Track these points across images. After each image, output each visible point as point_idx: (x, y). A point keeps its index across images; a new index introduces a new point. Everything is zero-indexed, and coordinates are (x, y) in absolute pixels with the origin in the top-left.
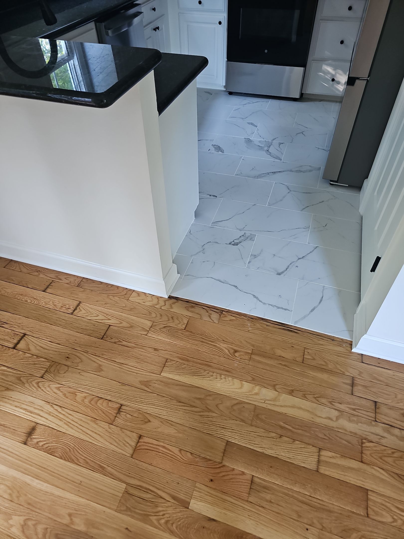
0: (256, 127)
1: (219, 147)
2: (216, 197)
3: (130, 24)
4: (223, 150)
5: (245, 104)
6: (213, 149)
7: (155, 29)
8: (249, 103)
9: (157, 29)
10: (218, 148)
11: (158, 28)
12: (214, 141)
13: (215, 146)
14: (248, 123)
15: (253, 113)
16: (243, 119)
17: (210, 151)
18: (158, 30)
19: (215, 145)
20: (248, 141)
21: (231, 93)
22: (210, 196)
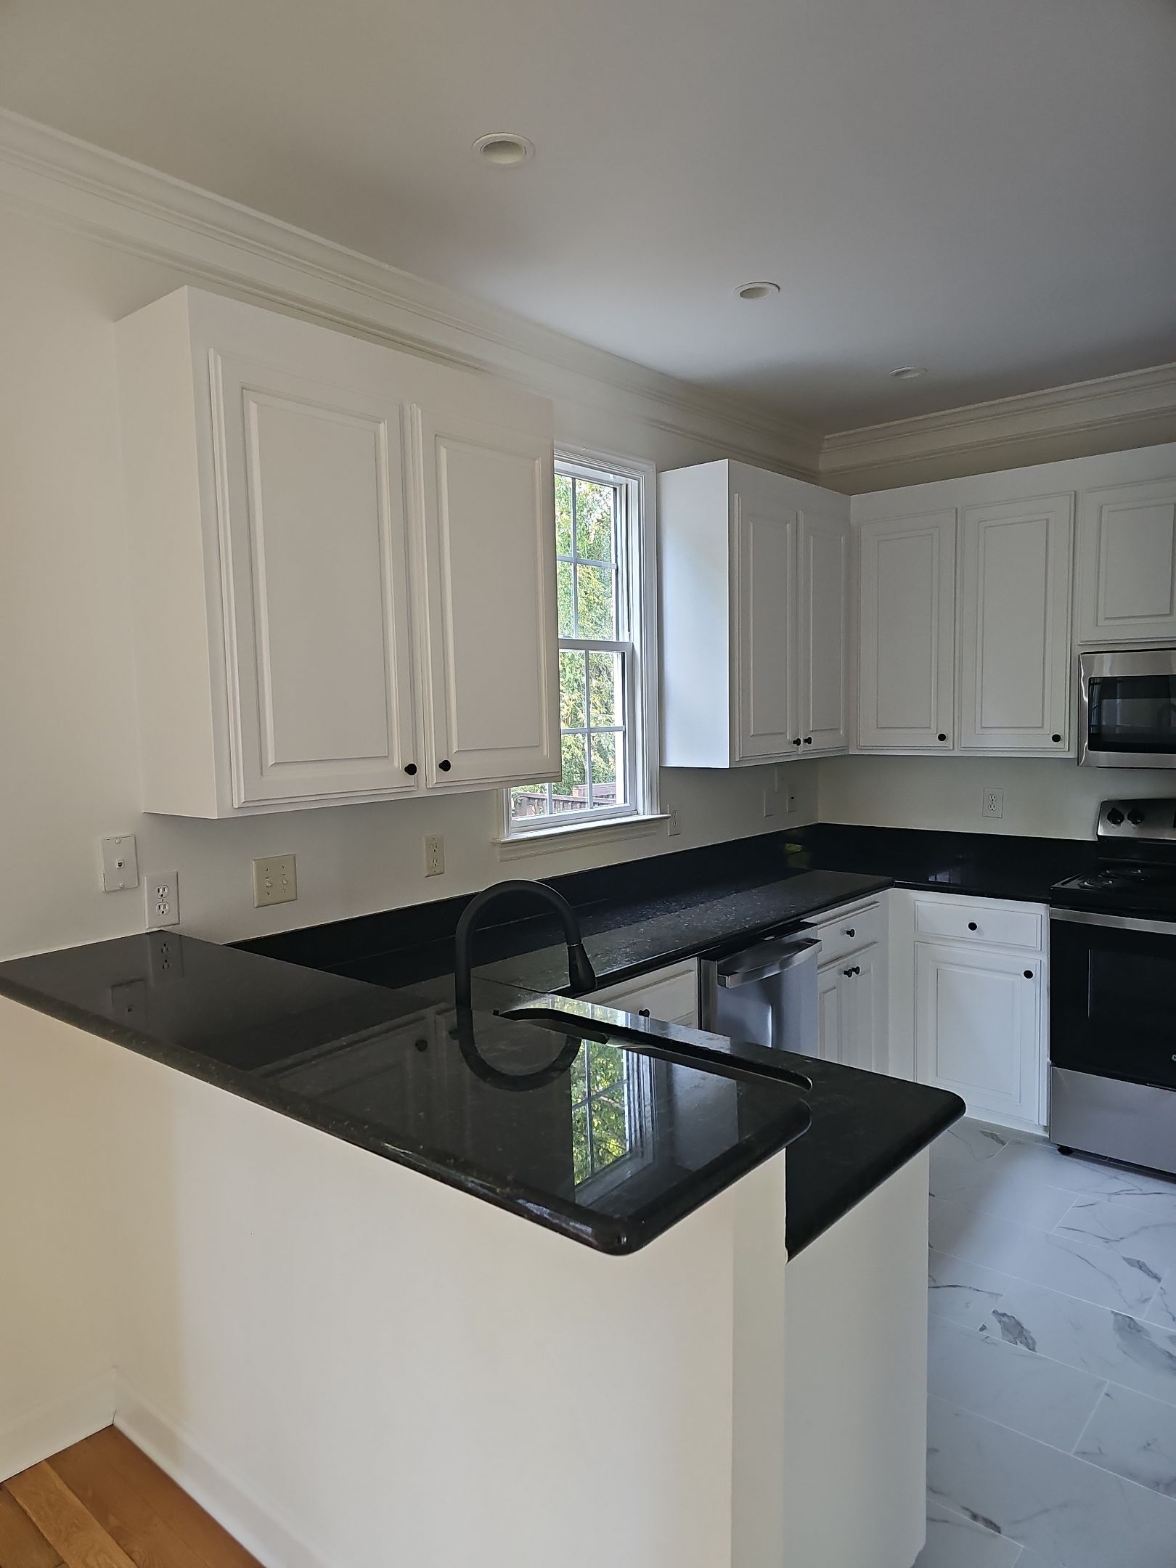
0: (1155, 1281)
1: (1019, 1324)
2: (998, 1529)
3: (784, 964)
4: (1034, 1342)
5: (1116, 1194)
6: (995, 1327)
7: (848, 973)
8: (1128, 1192)
9: (853, 973)
10: (1015, 1330)
11: (857, 970)
12: (1002, 1298)
13: (1005, 1319)
14: (1125, 1259)
15: (1146, 1228)
16: (1107, 1240)
17: (984, 1333)
18: (857, 973)
19: (1004, 1315)
20: (1128, 1327)
21: (1065, 1151)
22: (975, 1517)
